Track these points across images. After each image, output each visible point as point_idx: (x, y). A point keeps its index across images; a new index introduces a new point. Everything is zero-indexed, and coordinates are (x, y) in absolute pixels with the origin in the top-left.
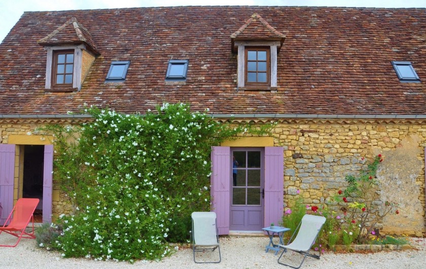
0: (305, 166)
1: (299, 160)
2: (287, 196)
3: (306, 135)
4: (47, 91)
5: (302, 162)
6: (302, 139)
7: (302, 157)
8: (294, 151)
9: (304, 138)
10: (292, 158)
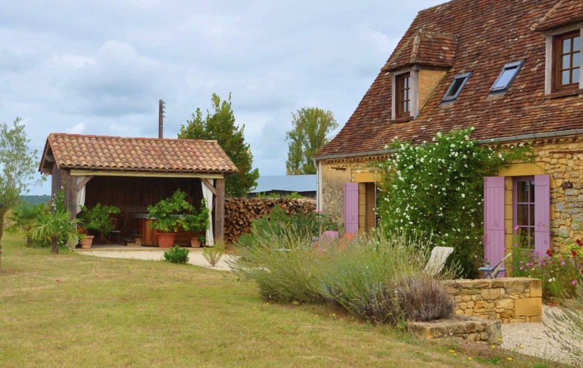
0: (575, 199)
1: (569, 192)
2: (555, 238)
3: (575, 158)
4: (392, 122)
5: (571, 193)
6: (571, 163)
7: (571, 187)
8: (564, 179)
9: (573, 162)
10: (561, 188)
